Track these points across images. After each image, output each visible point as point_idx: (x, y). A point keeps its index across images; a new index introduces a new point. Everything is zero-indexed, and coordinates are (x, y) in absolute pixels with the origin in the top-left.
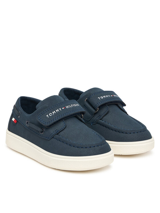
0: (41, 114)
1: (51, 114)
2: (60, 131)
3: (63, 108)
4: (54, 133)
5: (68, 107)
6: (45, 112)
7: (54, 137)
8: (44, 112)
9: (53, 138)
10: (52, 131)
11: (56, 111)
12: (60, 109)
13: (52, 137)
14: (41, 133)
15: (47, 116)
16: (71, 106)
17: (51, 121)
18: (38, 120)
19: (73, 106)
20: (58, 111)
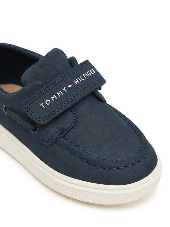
0: (31, 102)
1: (48, 102)
2: (68, 130)
3: (70, 86)
4: (56, 135)
5: (77, 81)
6: (37, 96)
7: (57, 142)
8: (36, 98)
9: (55, 144)
10: (53, 130)
11: (57, 95)
12: (65, 89)
13: (54, 142)
14: (32, 132)
15: (42, 104)
16: (83, 78)
17: (50, 116)
18: (27, 113)
19: (86, 76)
20: (61, 95)
